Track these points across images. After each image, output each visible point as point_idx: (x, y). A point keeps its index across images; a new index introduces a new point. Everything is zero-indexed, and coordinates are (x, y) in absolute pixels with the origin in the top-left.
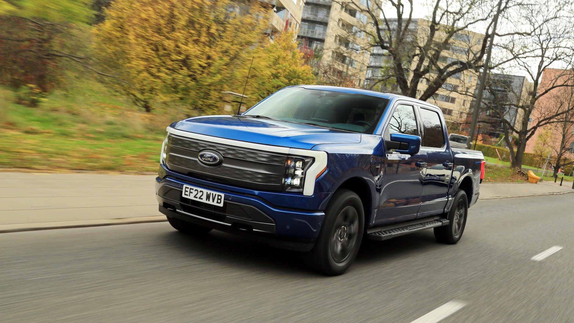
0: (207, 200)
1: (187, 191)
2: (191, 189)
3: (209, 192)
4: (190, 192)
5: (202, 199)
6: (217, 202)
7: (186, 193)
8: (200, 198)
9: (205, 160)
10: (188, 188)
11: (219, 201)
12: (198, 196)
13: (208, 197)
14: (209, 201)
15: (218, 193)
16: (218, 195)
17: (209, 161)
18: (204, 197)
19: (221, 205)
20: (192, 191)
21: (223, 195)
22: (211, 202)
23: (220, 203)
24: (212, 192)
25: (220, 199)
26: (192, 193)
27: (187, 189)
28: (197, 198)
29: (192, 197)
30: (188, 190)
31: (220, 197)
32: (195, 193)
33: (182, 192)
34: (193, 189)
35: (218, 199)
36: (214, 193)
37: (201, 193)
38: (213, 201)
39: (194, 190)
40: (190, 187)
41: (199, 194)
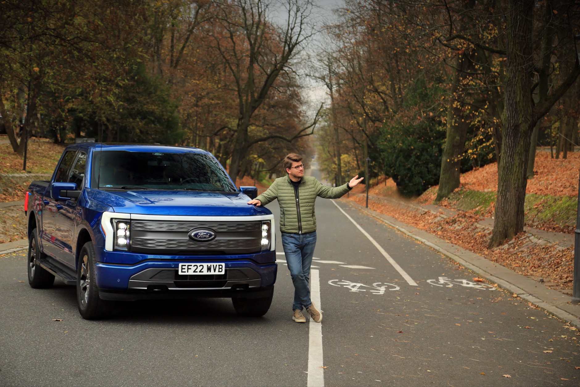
0: (208, 272)
1: (185, 269)
2: (188, 266)
3: (209, 264)
4: (188, 269)
5: (203, 272)
6: (219, 271)
7: (183, 270)
8: (200, 272)
9: (200, 238)
10: (185, 265)
12: (198, 270)
13: (209, 269)
14: (210, 272)
15: (218, 264)
17: (205, 238)
18: (205, 270)
19: (223, 273)
20: (189, 267)
21: (223, 264)
22: (212, 273)
23: (221, 271)
24: (212, 264)
25: (222, 268)
26: (190, 269)
27: (183, 267)
28: (197, 272)
29: (191, 273)
30: (186, 267)
32: (193, 268)
33: (178, 271)
34: (191, 265)
35: (219, 268)
36: (215, 264)
37: (201, 267)
38: (215, 272)
39: (193, 266)
40: (187, 264)
41: (199, 268)
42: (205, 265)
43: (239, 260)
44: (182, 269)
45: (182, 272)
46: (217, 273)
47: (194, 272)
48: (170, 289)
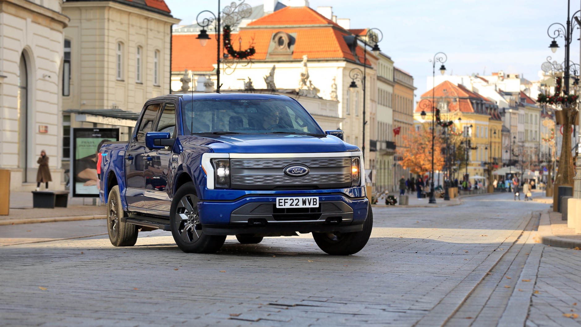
0: (303, 205)
1: (282, 202)
2: (285, 200)
3: (304, 198)
4: (285, 203)
5: (299, 205)
6: (314, 205)
7: (281, 204)
8: (296, 205)
9: (295, 173)
10: (282, 199)
11: (315, 203)
12: (294, 203)
13: (304, 202)
14: (305, 205)
15: (312, 198)
16: (314, 199)
17: (299, 173)
18: (300, 203)
19: (317, 206)
20: (286, 201)
21: (317, 198)
22: (307, 206)
23: (316, 205)
24: (307, 198)
25: (316, 202)
26: (287, 202)
27: (281, 201)
28: (293, 205)
29: (287, 206)
30: (283, 201)
31: (315, 200)
32: (290, 202)
33: (275, 205)
34: (288, 199)
35: (314, 202)
36: (309, 198)
37: (297, 201)
38: (310, 205)
39: (289, 199)
40: (284, 198)
41: (295, 202)
42: (301, 198)
43: (332, 194)
44: (279, 202)
45: (279, 205)
46: (312, 206)
47: (291, 205)
48: (269, 222)
